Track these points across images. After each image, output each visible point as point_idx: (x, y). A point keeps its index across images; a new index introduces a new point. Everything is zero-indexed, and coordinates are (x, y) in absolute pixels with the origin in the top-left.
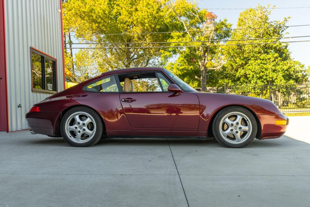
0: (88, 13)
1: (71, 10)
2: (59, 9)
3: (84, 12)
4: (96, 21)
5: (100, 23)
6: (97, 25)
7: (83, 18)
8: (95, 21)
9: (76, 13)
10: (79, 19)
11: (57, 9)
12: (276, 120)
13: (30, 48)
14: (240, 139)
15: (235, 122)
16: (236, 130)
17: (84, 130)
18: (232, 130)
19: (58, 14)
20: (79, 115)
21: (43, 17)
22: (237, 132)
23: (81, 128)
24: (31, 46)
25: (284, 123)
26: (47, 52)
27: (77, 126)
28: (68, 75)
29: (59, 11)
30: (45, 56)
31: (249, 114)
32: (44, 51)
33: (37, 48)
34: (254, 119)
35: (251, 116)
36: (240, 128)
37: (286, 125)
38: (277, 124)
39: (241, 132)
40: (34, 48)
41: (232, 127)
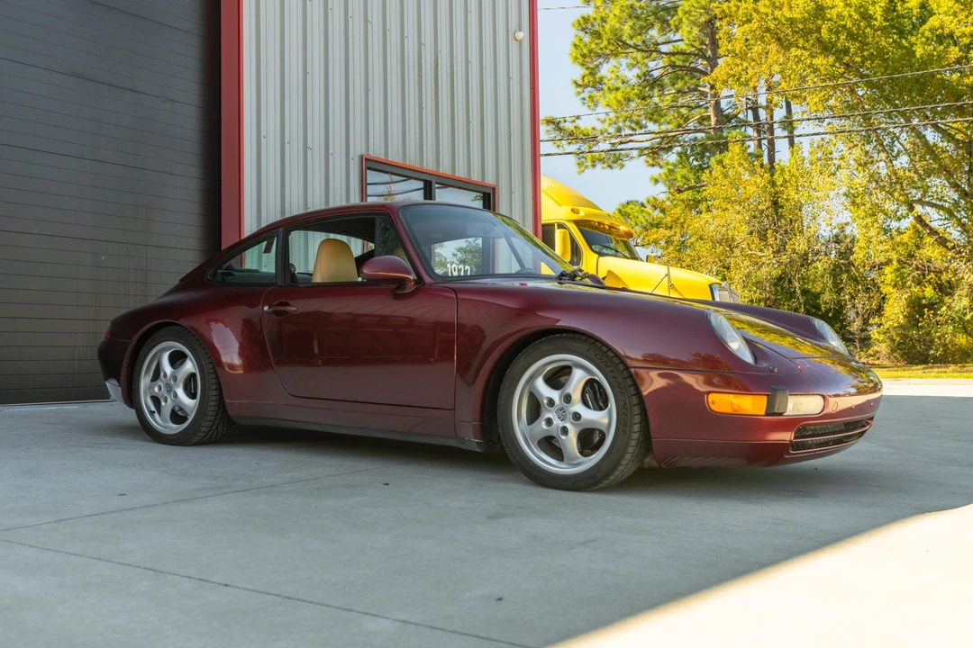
0: (804, 21)
1: (749, 21)
3: (792, 22)
4: (834, 45)
5: (846, 51)
6: (831, 59)
7: (785, 45)
8: (826, 48)
9: (768, 30)
10: (774, 47)
12: (709, 393)
13: (362, 157)
14: (578, 458)
15: (559, 392)
16: (561, 424)
17: (176, 395)
18: (549, 422)
19: (514, 46)
20: (169, 352)
21: (433, 62)
22: (565, 431)
23: (170, 388)
24: (363, 152)
25: (751, 405)
26: (445, 169)
27: (161, 383)
28: (623, 236)
29: (520, 35)
30: (433, 180)
31: (606, 366)
32: (429, 165)
33: (395, 157)
34: (622, 386)
35: (611, 372)
36: (577, 416)
37: (767, 414)
38: (713, 407)
39: (579, 429)
40: (381, 156)
41: (549, 411)
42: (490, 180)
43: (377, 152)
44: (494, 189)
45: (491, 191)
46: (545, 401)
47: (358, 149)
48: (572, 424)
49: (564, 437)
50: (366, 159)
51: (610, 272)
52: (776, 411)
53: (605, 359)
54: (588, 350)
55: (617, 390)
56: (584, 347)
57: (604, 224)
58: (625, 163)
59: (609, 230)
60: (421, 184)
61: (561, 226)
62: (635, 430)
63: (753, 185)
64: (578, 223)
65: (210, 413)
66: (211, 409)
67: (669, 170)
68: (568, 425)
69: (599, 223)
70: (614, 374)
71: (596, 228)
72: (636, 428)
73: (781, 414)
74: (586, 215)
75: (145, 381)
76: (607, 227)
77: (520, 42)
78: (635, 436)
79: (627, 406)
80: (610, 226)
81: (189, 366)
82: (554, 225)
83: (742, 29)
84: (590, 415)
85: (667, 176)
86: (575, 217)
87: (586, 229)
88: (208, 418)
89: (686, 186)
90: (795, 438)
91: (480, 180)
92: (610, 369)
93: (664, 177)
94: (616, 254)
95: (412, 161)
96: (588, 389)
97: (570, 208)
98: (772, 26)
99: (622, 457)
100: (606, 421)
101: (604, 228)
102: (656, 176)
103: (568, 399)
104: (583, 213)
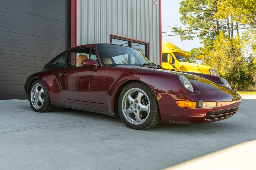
2: (156, 1)
4: (248, 6)
5: (252, 8)
6: (248, 10)
7: (235, 7)
8: (246, 7)
9: (230, 3)
10: (232, 7)
11: (153, 2)
12: (178, 100)
13: (110, 35)
14: (140, 120)
15: (134, 99)
16: (135, 109)
17: (39, 98)
18: (132, 108)
19: (154, 6)
20: (38, 86)
21: (131, 10)
22: (136, 111)
23: (37, 97)
24: (111, 34)
25: (191, 104)
26: (134, 38)
27: (35, 95)
28: (187, 56)
29: (156, 3)
30: (131, 41)
31: (147, 92)
32: (130, 37)
33: (120, 35)
34: (152, 98)
35: (149, 93)
36: (139, 107)
37: (196, 108)
38: (179, 105)
39: (140, 111)
40: (116, 35)
41: (132, 105)
42: (147, 41)
43: (115, 34)
44: (148, 44)
45: (147, 44)
46: (131, 102)
47: (109, 33)
48: (138, 109)
49: (135, 113)
50: (112, 36)
51: (182, 66)
52: (199, 107)
53: (147, 89)
54: (142, 87)
55: (151, 99)
56: (141, 86)
57: (181, 53)
58: (193, 38)
59: (183, 55)
60: (128, 42)
61: (169, 54)
62: (156, 112)
63: (226, 43)
64: (174, 53)
65: (47, 103)
66: (47, 102)
67: (205, 40)
68: (137, 110)
69: (180, 53)
70: (149, 94)
71: (179, 54)
72: (156, 111)
73: (201, 108)
74: (176, 51)
75: (32, 94)
76: (182, 54)
77: (156, 5)
78: (156, 113)
79: (153, 104)
80: (183, 54)
81: (42, 90)
82: (167, 53)
83: (223, 3)
84: (143, 107)
85: (204, 42)
86: (173, 51)
87: (177, 54)
88: (46, 105)
89: (209, 44)
90: (206, 115)
91: (144, 41)
92: (148, 93)
93: (203, 42)
94: (185, 61)
95: (125, 36)
96: (143, 99)
97: (172, 49)
98: (231, 2)
99: (152, 120)
100: (148, 109)
101: (181, 54)
102: (201, 42)
103: (137, 102)
104: (175, 51)
